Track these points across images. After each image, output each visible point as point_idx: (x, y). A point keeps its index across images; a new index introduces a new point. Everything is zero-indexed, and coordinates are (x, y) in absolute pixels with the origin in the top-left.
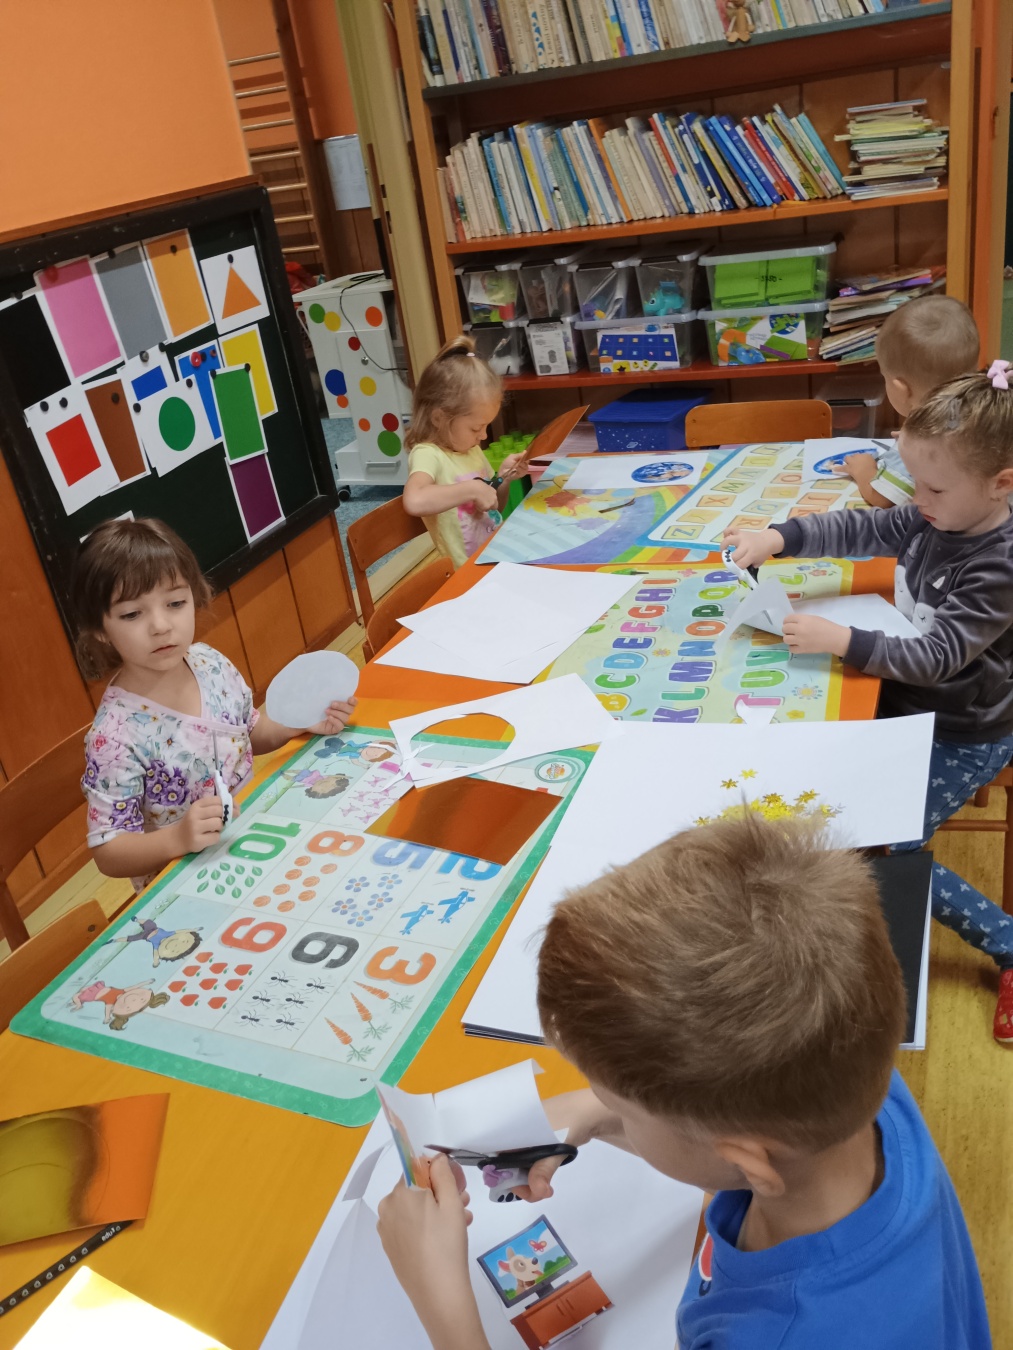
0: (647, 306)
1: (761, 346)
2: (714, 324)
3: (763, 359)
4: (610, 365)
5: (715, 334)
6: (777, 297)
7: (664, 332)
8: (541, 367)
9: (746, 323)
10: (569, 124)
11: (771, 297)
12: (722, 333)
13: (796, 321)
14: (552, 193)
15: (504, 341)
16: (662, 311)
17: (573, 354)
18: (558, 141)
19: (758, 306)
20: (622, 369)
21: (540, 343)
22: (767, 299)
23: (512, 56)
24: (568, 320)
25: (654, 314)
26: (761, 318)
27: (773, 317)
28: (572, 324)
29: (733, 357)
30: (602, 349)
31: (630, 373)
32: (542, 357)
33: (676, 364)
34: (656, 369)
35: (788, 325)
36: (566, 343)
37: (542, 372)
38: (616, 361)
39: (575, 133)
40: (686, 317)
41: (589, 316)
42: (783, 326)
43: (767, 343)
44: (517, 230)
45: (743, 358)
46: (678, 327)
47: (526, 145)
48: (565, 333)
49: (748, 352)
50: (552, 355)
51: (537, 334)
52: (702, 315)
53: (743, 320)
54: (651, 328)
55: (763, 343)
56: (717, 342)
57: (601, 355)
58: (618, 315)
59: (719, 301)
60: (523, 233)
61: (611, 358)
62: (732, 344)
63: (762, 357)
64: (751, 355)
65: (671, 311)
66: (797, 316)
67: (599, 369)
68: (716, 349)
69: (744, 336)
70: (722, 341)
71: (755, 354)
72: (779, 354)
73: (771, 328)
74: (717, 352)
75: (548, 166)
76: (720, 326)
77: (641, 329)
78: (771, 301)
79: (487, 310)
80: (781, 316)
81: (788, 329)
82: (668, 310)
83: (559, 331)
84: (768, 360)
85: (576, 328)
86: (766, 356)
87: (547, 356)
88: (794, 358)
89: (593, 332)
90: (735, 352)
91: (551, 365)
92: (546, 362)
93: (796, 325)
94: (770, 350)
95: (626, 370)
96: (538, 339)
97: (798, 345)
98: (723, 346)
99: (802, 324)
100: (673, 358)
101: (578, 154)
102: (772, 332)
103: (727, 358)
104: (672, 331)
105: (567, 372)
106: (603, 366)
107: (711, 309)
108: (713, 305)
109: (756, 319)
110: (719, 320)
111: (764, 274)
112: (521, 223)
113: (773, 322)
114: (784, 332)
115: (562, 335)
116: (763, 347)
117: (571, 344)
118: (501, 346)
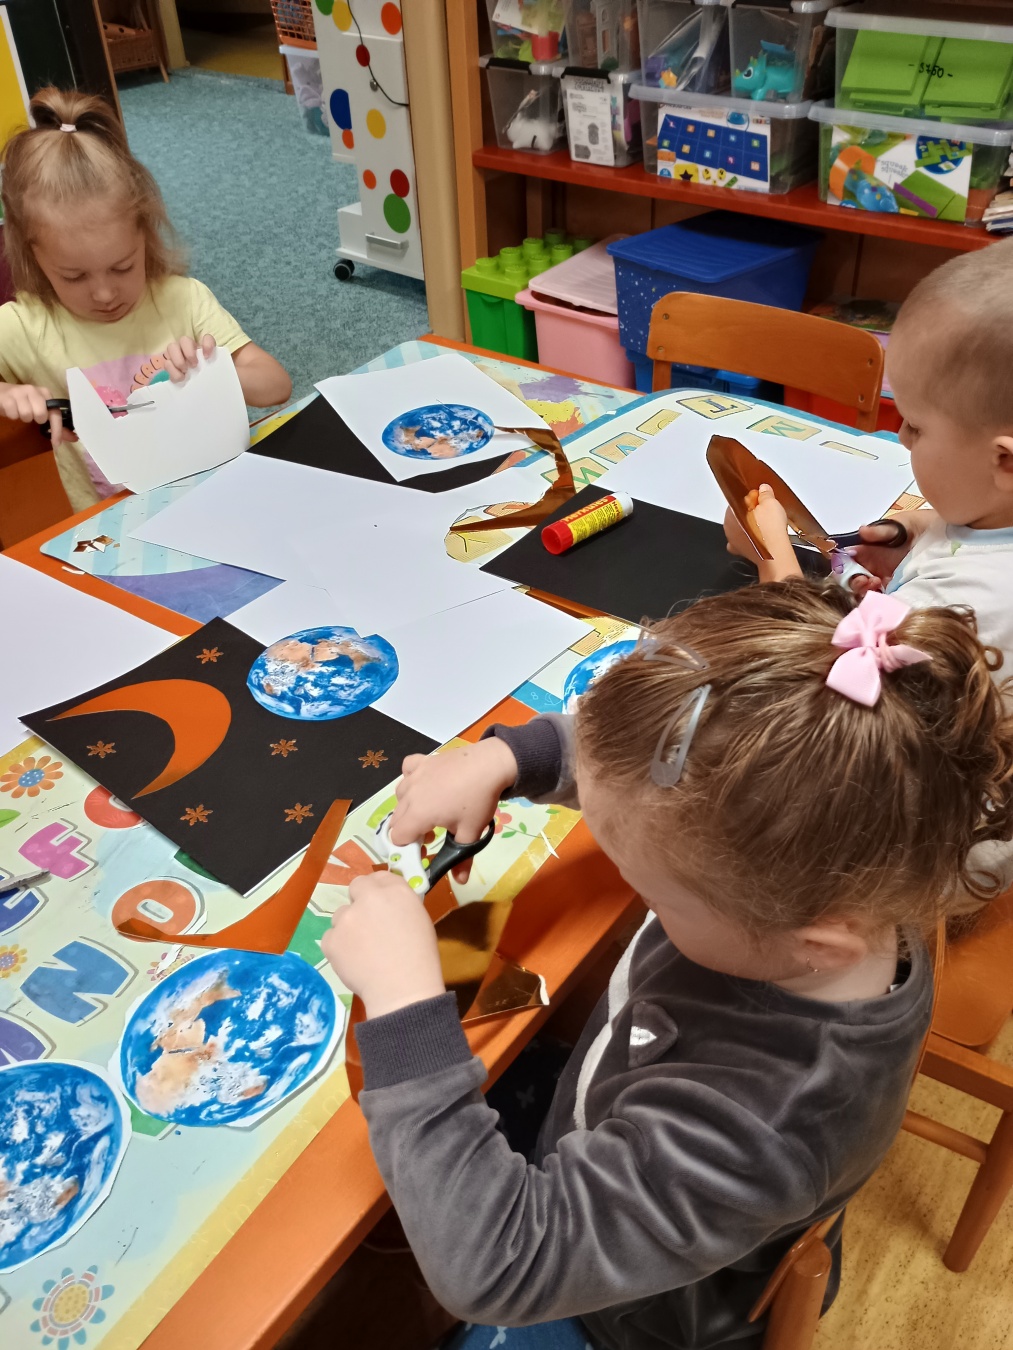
0: (738, 79)
1: (896, 185)
2: (829, 132)
3: (895, 207)
4: (671, 167)
5: (828, 149)
6: (940, 105)
7: (754, 129)
8: (577, 147)
9: (880, 141)
11: (930, 103)
12: (840, 149)
13: (959, 154)
15: (531, 96)
16: (760, 92)
17: (622, 135)
19: (907, 115)
20: (686, 176)
21: (580, 108)
22: (923, 106)
24: (620, 78)
25: (748, 95)
26: (905, 137)
27: (923, 140)
28: (626, 87)
29: (850, 194)
30: (662, 137)
31: (698, 185)
32: (579, 132)
33: (763, 186)
34: (735, 187)
35: (944, 159)
36: (614, 117)
37: (577, 155)
38: (680, 162)
40: (790, 111)
41: (652, 78)
42: (937, 159)
43: (904, 182)
45: (865, 199)
46: (777, 125)
48: (614, 100)
49: (874, 189)
50: (593, 131)
51: (575, 92)
52: (816, 111)
53: (875, 134)
54: (736, 118)
55: (899, 180)
56: (830, 164)
57: (660, 146)
58: (691, 86)
59: (847, 92)
61: (673, 154)
62: (852, 172)
63: (894, 203)
64: (878, 197)
65: (771, 97)
66: (961, 146)
67: (655, 168)
68: (827, 174)
69: (873, 161)
70: (839, 163)
71: (883, 196)
72: (921, 204)
73: (914, 157)
74: (827, 180)
76: (839, 138)
77: (720, 116)
78: (929, 111)
79: (515, 38)
80: (936, 141)
81: (943, 166)
82: (768, 92)
83: (606, 95)
84: (903, 211)
85: (631, 94)
86: (901, 204)
87: (586, 131)
88: (944, 216)
89: (654, 107)
90: (855, 185)
91: (591, 147)
92: (584, 141)
93: (956, 162)
94: (909, 195)
95: (693, 180)
96: (576, 101)
97: (953, 196)
98: (839, 171)
99: (967, 161)
100: (760, 176)
102: (917, 165)
103: (840, 193)
104: (765, 130)
105: (611, 163)
106: (661, 165)
107: (831, 105)
108: (837, 98)
109: (895, 137)
110: (840, 124)
111: (930, 61)
113: (922, 147)
114: (935, 168)
115: (609, 101)
116: (898, 188)
117: (621, 120)
118: (528, 101)
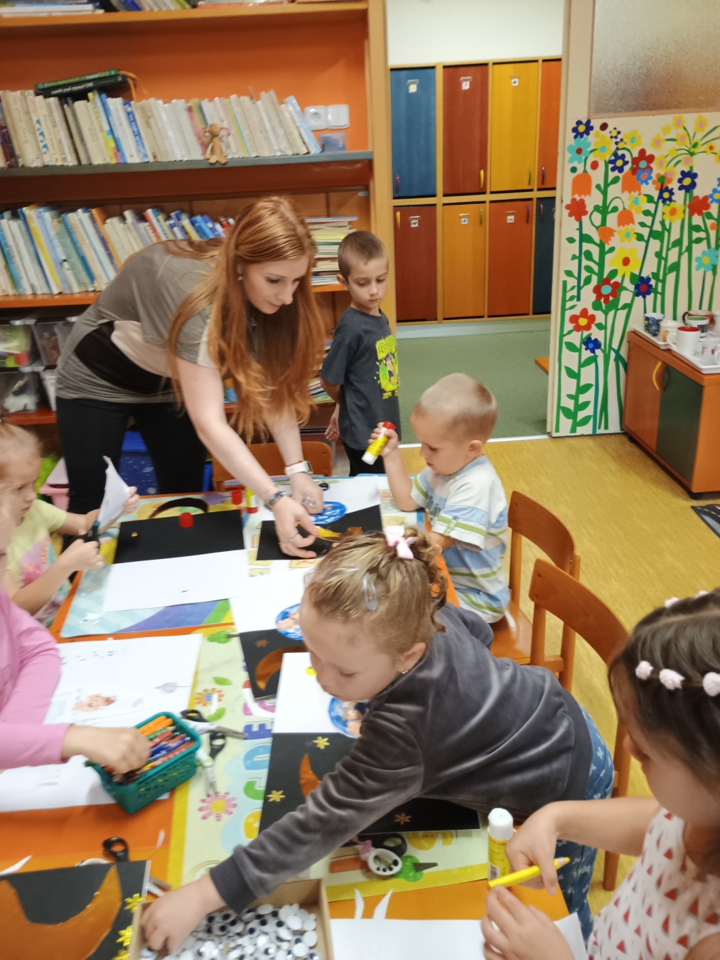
10: (74, 210)
14: (61, 264)
15: (20, 383)
18: (64, 223)
23: (17, 152)
39: (80, 219)
44: (29, 292)
47: (35, 224)
60: (34, 294)
75: (56, 242)
79: (2, 356)
101: (84, 235)
112: (32, 287)
118: (18, 387)
